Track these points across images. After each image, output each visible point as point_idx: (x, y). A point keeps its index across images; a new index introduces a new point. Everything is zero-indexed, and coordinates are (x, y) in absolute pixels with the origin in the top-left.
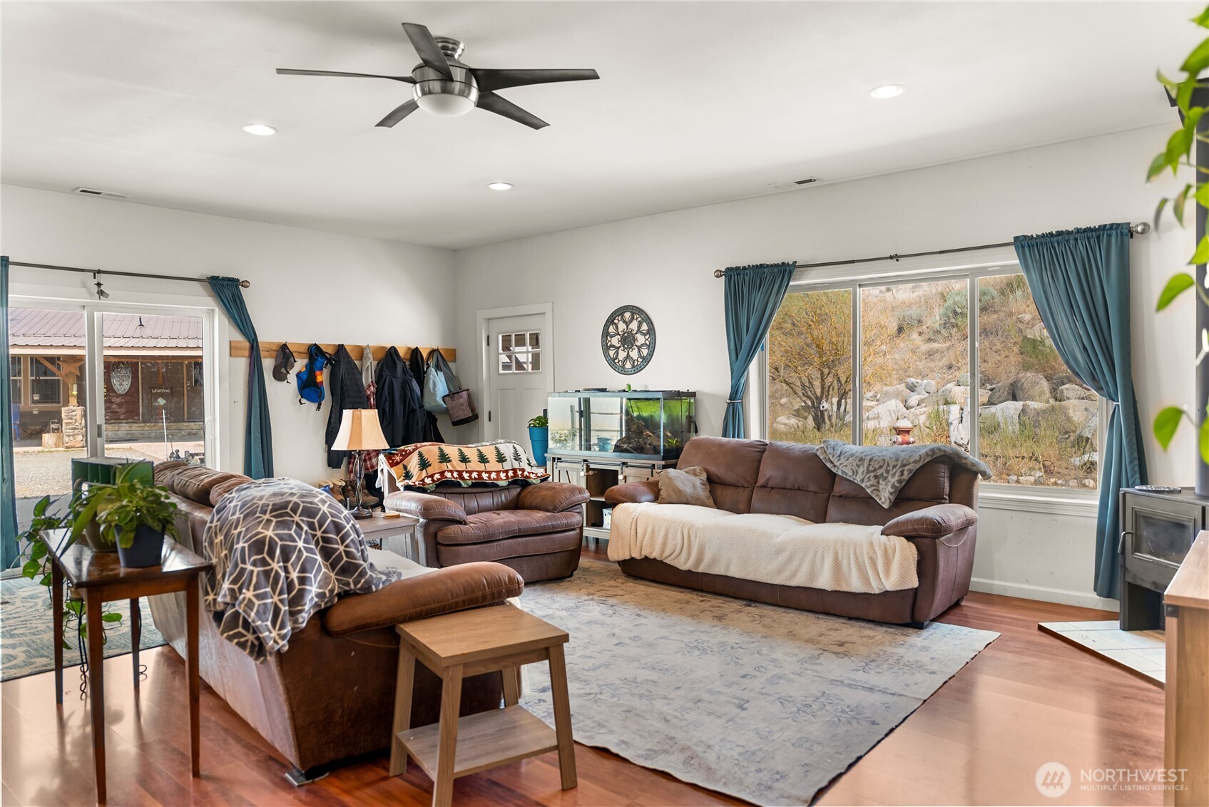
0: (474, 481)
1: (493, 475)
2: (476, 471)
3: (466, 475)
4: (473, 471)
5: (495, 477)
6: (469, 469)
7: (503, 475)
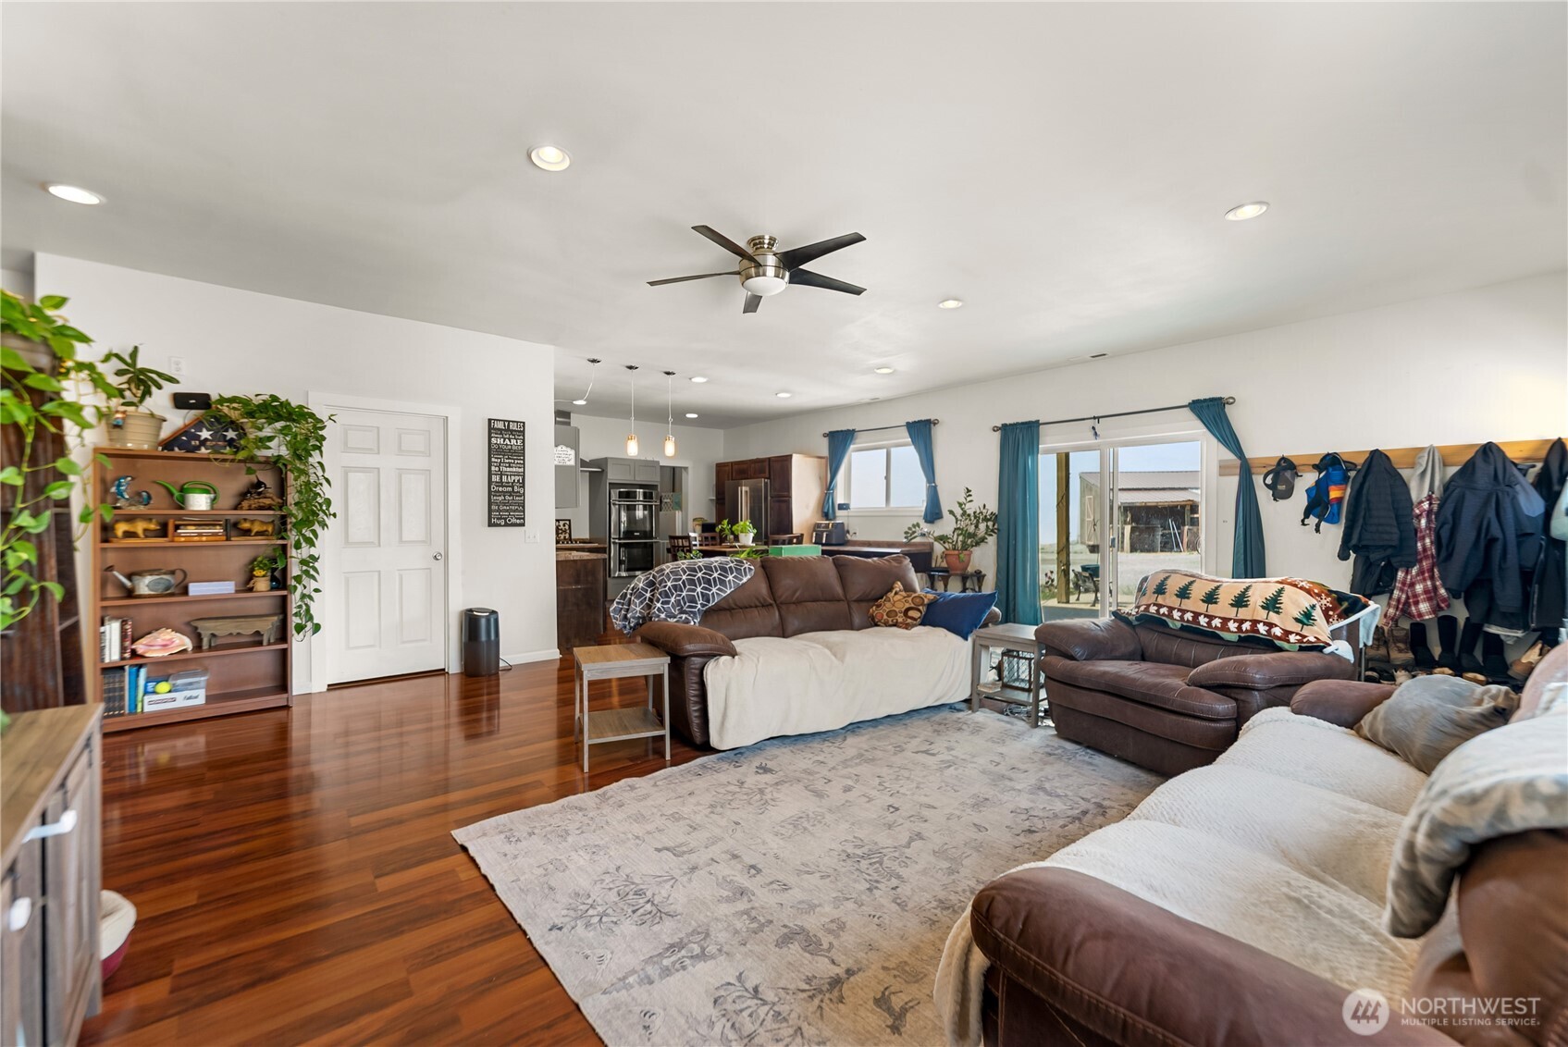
0: (1185, 624)
1: (1216, 622)
2: (1191, 612)
3: (1176, 615)
4: (1188, 611)
5: (1219, 625)
6: (1183, 607)
7: (1232, 626)
